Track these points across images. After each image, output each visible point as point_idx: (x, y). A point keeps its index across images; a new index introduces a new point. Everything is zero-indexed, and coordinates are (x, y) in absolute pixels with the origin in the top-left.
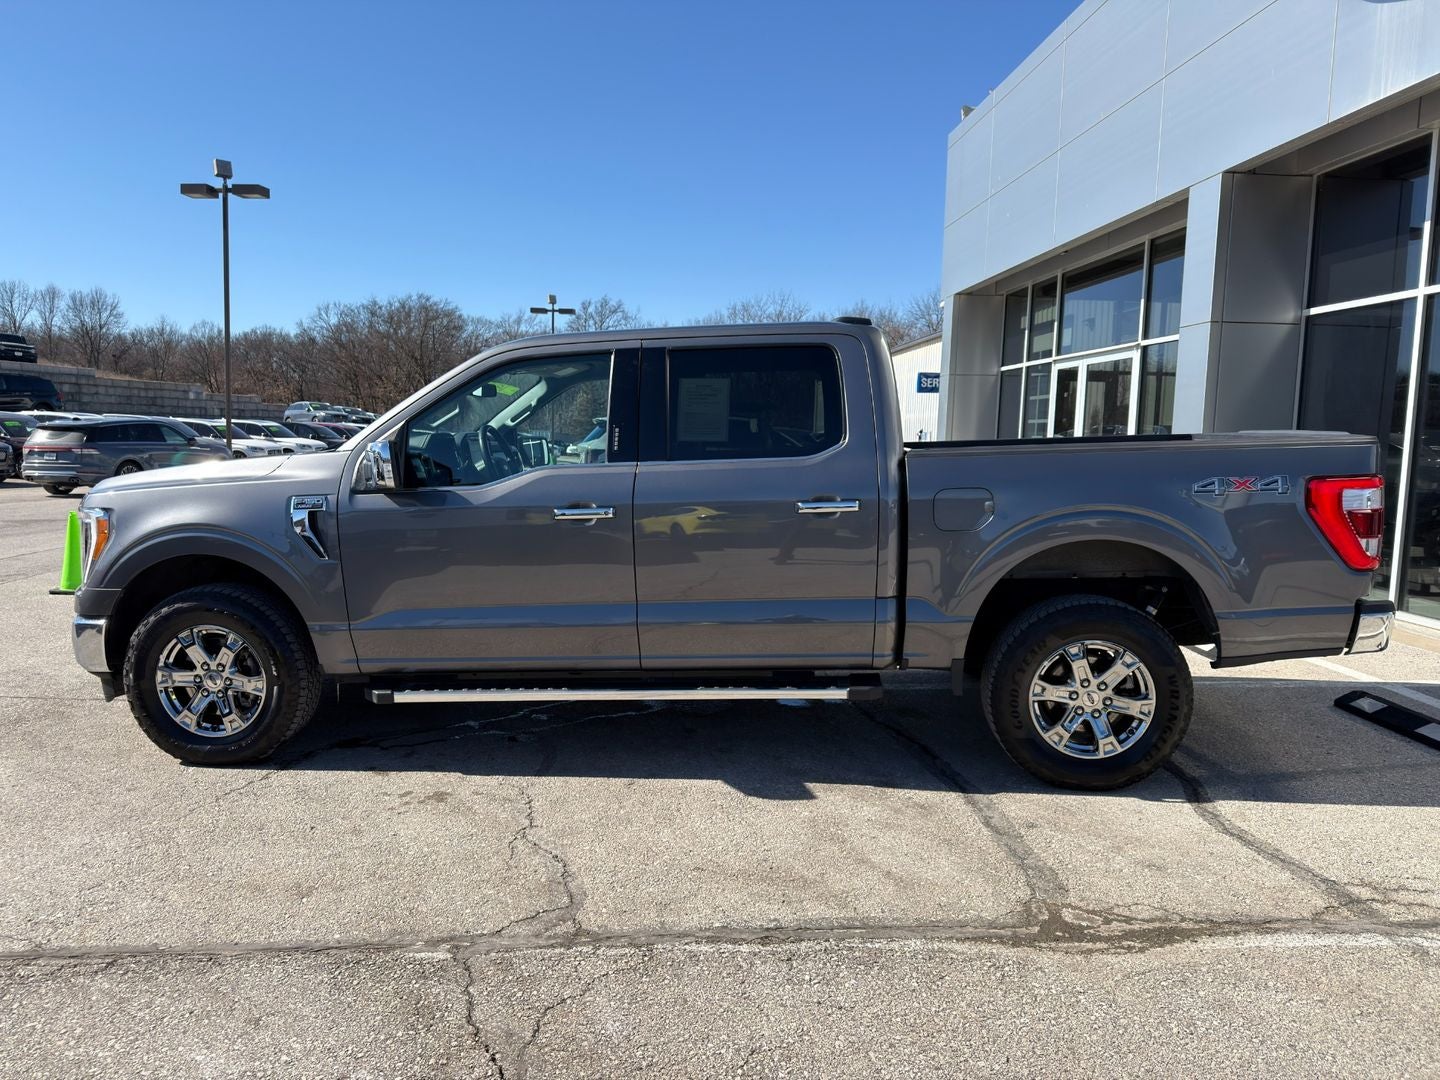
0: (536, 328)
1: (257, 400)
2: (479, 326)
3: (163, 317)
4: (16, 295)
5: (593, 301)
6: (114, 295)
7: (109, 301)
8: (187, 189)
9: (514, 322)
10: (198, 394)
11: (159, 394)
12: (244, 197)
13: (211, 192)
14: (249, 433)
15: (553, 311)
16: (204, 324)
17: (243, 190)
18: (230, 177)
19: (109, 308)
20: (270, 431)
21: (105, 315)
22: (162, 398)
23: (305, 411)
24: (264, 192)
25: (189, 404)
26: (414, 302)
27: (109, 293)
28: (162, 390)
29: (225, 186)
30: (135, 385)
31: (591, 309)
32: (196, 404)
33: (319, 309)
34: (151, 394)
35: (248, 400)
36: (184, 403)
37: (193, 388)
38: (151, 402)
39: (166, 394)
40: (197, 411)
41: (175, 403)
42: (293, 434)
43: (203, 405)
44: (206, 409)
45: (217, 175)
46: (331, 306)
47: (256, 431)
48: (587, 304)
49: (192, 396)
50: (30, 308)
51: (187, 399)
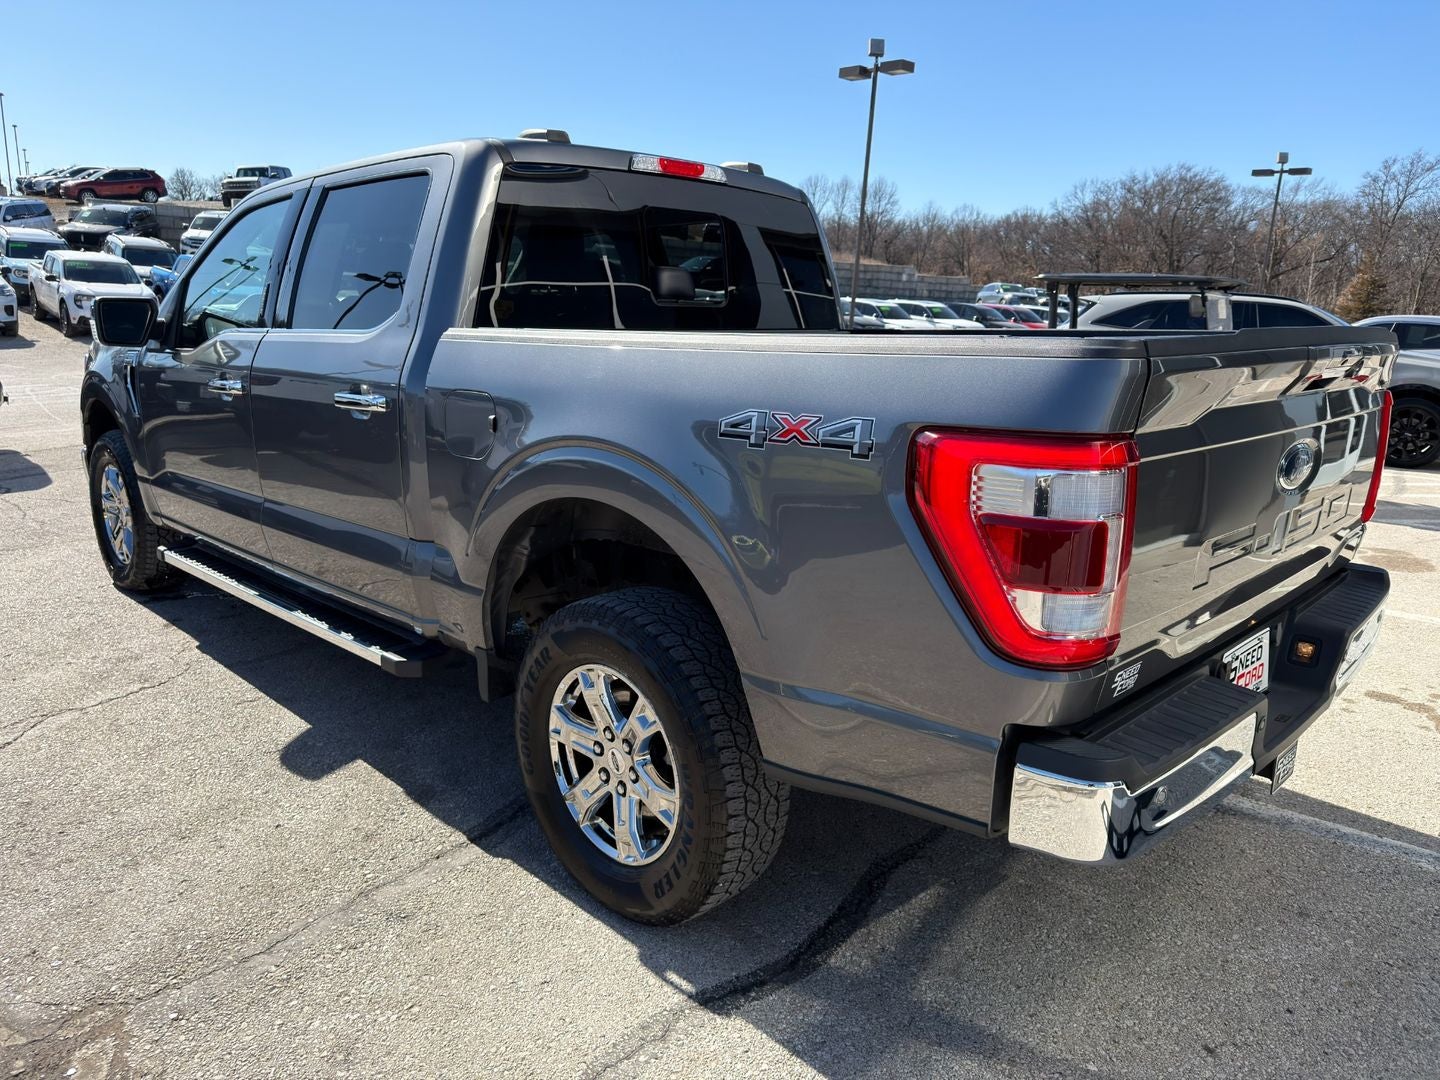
0: (1318, 195)
1: (966, 282)
2: (1250, 197)
3: (931, 203)
4: (818, 189)
5: (1399, 158)
6: (893, 184)
7: (889, 190)
8: (845, 73)
9: (1291, 190)
10: (911, 276)
11: (876, 276)
12: (892, 74)
13: (864, 72)
14: (910, 314)
15: (1282, 172)
16: (965, 207)
17: (891, 67)
18: (882, 55)
19: (888, 197)
20: (932, 312)
21: (883, 203)
22: (878, 279)
23: (994, 293)
24: (908, 66)
25: (901, 286)
26: (1173, 174)
27: (889, 183)
28: (878, 272)
29: (876, 66)
30: (883, 269)
31: (1395, 169)
32: (908, 286)
33: (1076, 188)
34: (869, 276)
35: (956, 281)
36: (895, 285)
37: (907, 271)
38: (867, 284)
39: (882, 276)
40: (907, 293)
41: (888, 284)
42: (955, 315)
43: (914, 286)
44: (915, 291)
45: (871, 55)
46: (1088, 183)
47: (918, 311)
48: (1390, 162)
49: (904, 277)
50: (828, 200)
51: (900, 281)
